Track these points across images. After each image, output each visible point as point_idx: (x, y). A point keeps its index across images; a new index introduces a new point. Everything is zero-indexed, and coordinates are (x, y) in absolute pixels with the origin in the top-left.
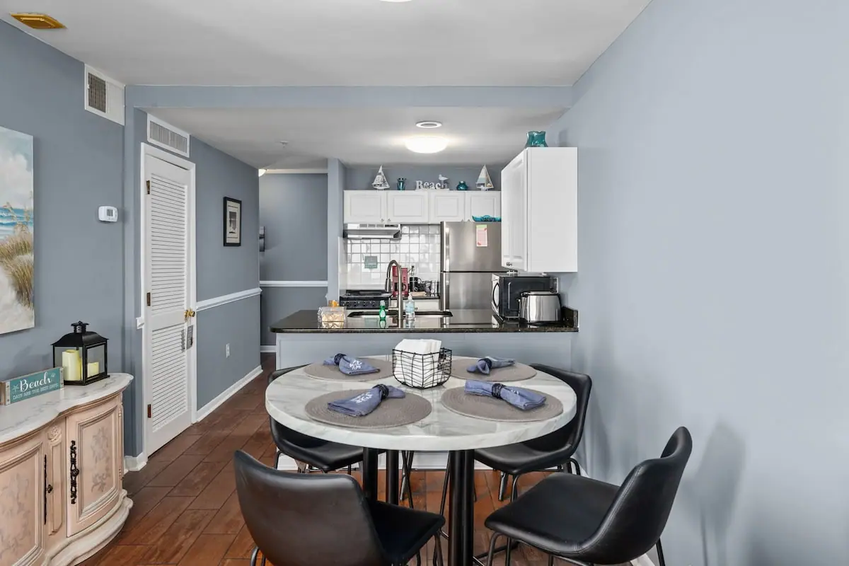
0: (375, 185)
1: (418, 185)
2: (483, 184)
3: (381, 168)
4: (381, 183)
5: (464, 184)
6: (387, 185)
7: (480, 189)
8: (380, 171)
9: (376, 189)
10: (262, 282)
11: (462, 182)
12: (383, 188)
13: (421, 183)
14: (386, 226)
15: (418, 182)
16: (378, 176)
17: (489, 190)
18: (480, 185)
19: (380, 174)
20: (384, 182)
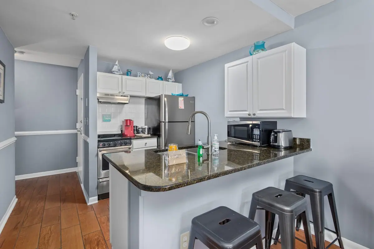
0: (113, 71)
1: (138, 75)
2: (170, 79)
3: (117, 62)
4: (117, 70)
5: (161, 77)
6: (121, 72)
7: (169, 81)
8: (117, 63)
9: (114, 74)
10: (16, 133)
11: (160, 76)
12: (119, 73)
13: (140, 74)
14: (121, 96)
15: (138, 73)
16: (115, 66)
17: (173, 82)
18: (169, 79)
19: (116, 65)
20: (119, 70)
